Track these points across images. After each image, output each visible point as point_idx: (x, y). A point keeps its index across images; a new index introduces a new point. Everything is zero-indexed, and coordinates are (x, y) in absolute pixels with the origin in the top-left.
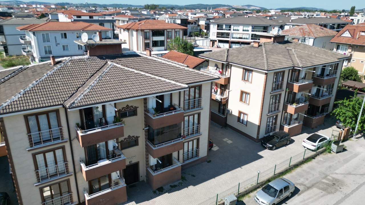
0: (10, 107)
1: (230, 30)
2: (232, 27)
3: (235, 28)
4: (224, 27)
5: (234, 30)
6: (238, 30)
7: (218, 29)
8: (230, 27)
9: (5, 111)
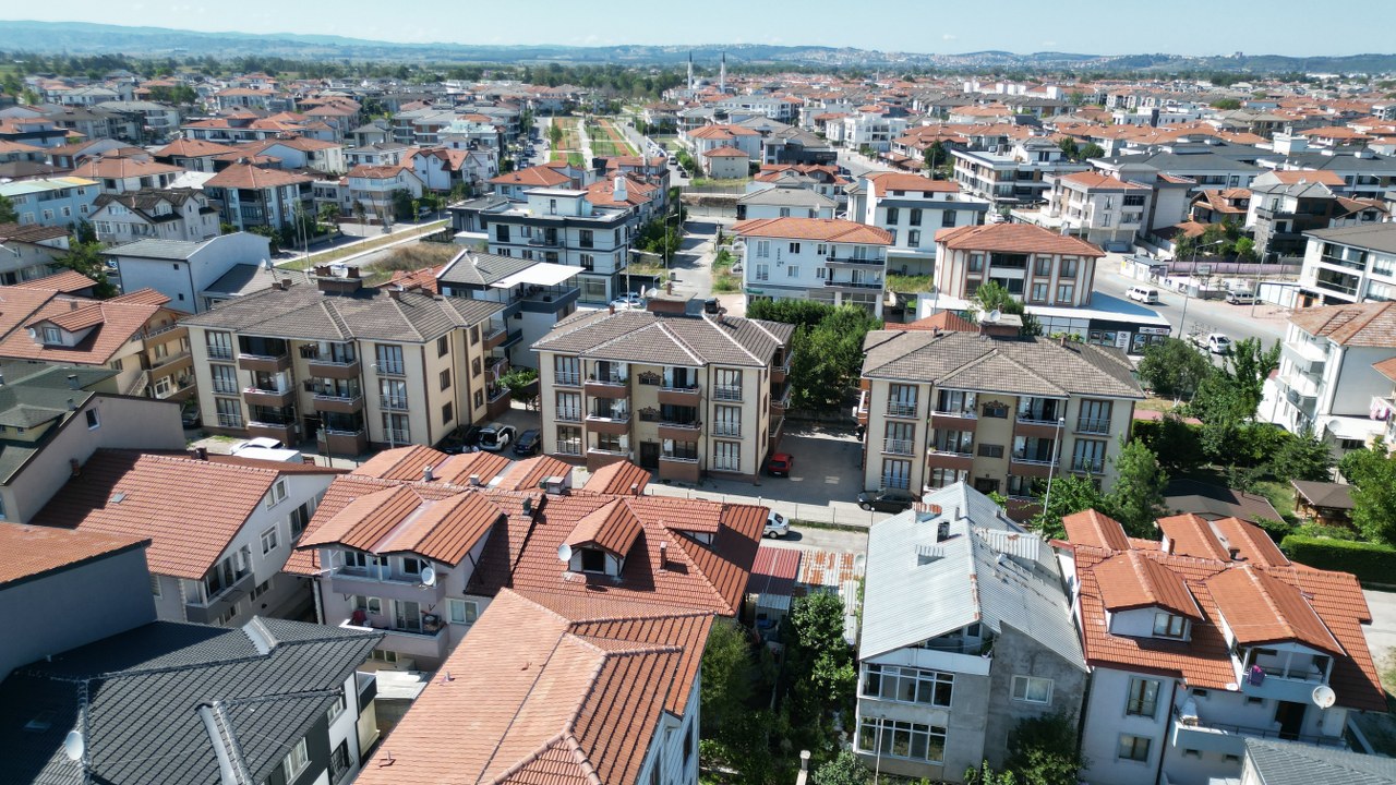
1: (1362, 268)
2: (1371, 260)
3: (1380, 265)
4: (1345, 255)
5: (1375, 270)
6: (1388, 273)
7: (1324, 259)
8: (1364, 258)
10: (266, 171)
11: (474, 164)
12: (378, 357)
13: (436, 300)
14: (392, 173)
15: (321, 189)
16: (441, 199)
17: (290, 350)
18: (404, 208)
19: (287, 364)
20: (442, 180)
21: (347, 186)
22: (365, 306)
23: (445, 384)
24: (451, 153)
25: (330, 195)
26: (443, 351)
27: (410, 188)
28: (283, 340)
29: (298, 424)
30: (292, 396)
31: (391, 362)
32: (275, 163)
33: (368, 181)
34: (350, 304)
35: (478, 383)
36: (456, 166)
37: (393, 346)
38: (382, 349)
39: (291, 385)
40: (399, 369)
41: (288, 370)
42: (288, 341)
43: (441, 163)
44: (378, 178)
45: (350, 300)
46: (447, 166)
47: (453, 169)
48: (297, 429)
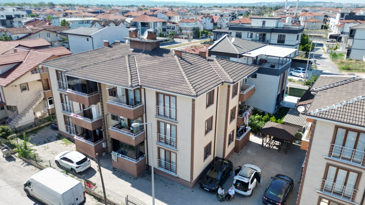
0: (327, 113)
9: (321, 115)
10: (151, 17)
11: (222, 21)
12: (158, 103)
13: (208, 60)
14: (194, 21)
15: (170, 26)
16: (209, 32)
17: (101, 90)
18: (197, 34)
19: (98, 99)
20: (210, 26)
21: (178, 26)
22: (156, 61)
23: (208, 130)
24: (214, 17)
25: (173, 29)
26: (210, 102)
27: (199, 27)
28: (96, 83)
29: (106, 141)
30: (102, 122)
31: (167, 109)
32: (155, 15)
33: (185, 24)
34: (146, 59)
35: (232, 126)
36: (215, 21)
37: (170, 96)
38: (161, 97)
39: (101, 114)
40: (173, 116)
41: (99, 104)
42: (100, 84)
43: (211, 20)
44: (189, 22)
45: (148, 56)
46: (213, 21)
47: (215, 22)
48: (104, 145)
